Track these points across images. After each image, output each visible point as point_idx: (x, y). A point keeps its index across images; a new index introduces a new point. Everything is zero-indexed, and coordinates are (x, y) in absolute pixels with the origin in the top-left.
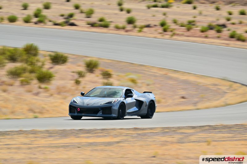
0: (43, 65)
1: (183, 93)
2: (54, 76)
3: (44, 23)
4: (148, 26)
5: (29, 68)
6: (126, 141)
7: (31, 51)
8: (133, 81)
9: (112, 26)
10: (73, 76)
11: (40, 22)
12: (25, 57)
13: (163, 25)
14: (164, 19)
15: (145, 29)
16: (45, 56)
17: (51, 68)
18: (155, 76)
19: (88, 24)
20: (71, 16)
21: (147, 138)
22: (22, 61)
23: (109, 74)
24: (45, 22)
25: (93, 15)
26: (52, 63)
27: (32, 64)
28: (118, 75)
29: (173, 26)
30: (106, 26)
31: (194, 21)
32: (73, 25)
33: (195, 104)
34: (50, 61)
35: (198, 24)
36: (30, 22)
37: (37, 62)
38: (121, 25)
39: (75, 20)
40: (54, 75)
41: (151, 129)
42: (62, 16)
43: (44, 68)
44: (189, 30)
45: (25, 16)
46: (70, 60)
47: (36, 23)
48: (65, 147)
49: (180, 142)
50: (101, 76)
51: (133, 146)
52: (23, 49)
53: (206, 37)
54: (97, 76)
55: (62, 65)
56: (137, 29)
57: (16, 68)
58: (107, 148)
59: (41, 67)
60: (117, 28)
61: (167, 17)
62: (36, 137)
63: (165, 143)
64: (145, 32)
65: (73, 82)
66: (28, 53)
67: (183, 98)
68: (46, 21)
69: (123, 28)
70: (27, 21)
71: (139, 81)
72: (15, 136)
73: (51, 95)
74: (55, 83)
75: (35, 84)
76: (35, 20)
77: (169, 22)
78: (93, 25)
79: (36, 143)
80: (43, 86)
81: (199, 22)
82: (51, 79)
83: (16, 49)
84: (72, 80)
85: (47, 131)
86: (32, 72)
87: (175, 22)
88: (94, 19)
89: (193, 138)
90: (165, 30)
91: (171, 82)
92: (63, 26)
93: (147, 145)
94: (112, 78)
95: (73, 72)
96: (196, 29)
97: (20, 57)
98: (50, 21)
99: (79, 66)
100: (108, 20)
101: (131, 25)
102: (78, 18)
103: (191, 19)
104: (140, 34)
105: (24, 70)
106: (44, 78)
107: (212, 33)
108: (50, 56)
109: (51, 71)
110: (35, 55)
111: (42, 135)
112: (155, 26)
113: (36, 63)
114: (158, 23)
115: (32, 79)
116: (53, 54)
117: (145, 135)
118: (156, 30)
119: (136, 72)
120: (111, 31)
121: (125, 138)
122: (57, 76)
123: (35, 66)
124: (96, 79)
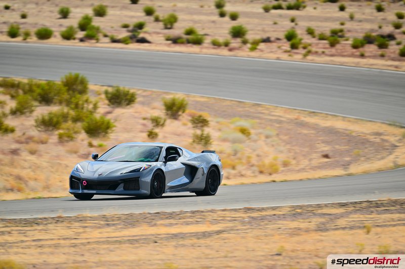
0: (95, 107)
1: (326, 149)
2: (115, 126)
3: (96, 39)
4: (267, 40)
5: (72, 113)
6: (232, 230)
7: (75, 86)
8: (243, 131)
9: (207, 41)
10: (144, 125)
11: (89, 37)
12: (66, 96)
13: (290, 37)
14: (293, 28)
15: (262, 46)
16: (98, 93)
17: (109, 113)
18: (280, 122)
19: (167, 40)
20: (140, 26)
21: (267, 224)
22: (61, 103)
23: (205, 120)
24: (98, 38)
25: (176, 25)
26: (110, 105)
27: (77, 107)
28: (218, 122)
29: (307, 39)
30: (198, 42)
31: (341, 31)
32: (143, 41)
33: (346, 166)
34: (107, 102)
35: (348, 35)
38: (221, 40)
39: (146, 32)
40: (113, 124)
41: (274, 209)
42: (126, 26)
43: (97, 113)
44: (332, 45)
45: (64, 29)
46: (139, 99)
47: (82, 40)
48: (133, 241)
49: (321, 229)
50: (190, 125)
51: (243, 238)
53: (362, 56)
54: (185, 124)
55: (128, 107)
56: (249, 45)
57: (50, 114)
58: (202, 241)
59: (91, 113)
60: (216, 44)
61: (296, 24)
62: (86, 227)
63: (296, 232)
64: (262, 51)
65: (145, 135)
66: (69, 90)
67: (326, 156)
68: (100, 36)
69: (226, 45)
70: (67, 37)
71: (252, 131)
72: (51, 226)
74: (114, 138)
75: (83, 140)
76: (81, 34)
77: (300, 32)
78: (175, 41)
79: (85, 236)
80: (95, 142)
81: (349, 31)
82: (109, 131)
83: (49, 83)
84: (142, 132)
85: (104, 217)
86: (76, 120)
87: (310, 32)
88: (178, 30)
89: (342, 222)
90: (294, 47)
91: (305, 131)
92: (127, 44)
93: (266, 236)
94: (208, 127)
95: (144, 119)
96: (346, 44)
97: (56, 96)
98: (106, 36)
99: (154, 108)
100: (200, 32)
101: (239, 40)
102: (152, 30)
103: (337, 26)
104: (253, 54)
105: (65, 117)
106: (98, 130)
107: (371, 49)
108: (106, 93)
109: (109, 117)
110: (83, 91)
111: (95, 223)
112: (278, 39)
114: (282, 35)
115: (76, 132)
116: (110, 90)
117: (263, 218)
118: (279, 47)
119: (247, 116)
120: (205, 51)
121: (230, 225)
122: (118, 126)
124: (182, 129)
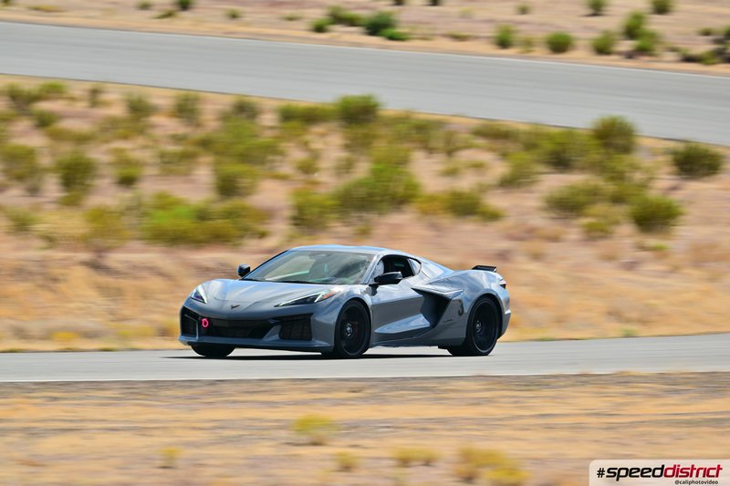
0: (651, 179)
2: (681, 214)
3: (651, 55)
5: (610, 187)
7: (614, 137)
11: (642, 51)
12: (596, 155)
16: (654, 152)
17: (674, 188)
24: (656, 52)
26: (678, 174)
27: (618, 176)
34: (675, 169)
36: (608, 53)
37: (629, 172)
40: (684, 209)
42: (707, 33)
43: (651, 188)
45: (596, 35)
47: (630, 55)
52: (592, 133)
55: (706, 179)
57: (572, 187)
59: (644, 186)
62: (630, 394)
66: (607, 145)
68: (658, 49)
70: (602, 49)
73: (675, 270)
74: (685, 234)
75: (630, 236)
76: (628, 45)
80: (652, 241)
82: (672, 222)
83: (569, 133)
85: (662, 378)
86: (617, 199)
92: (708, 64)
97: (582, 156)
98: (673, 50)
105: (594, 195)
106: (654, 219)
108: (675, 153)
109: (676, 197)
110: (627, 149)
113: (627, 175)
115: (617, 223)
116: (680, 147)
122: (692, 213)
123: (626, 183)
